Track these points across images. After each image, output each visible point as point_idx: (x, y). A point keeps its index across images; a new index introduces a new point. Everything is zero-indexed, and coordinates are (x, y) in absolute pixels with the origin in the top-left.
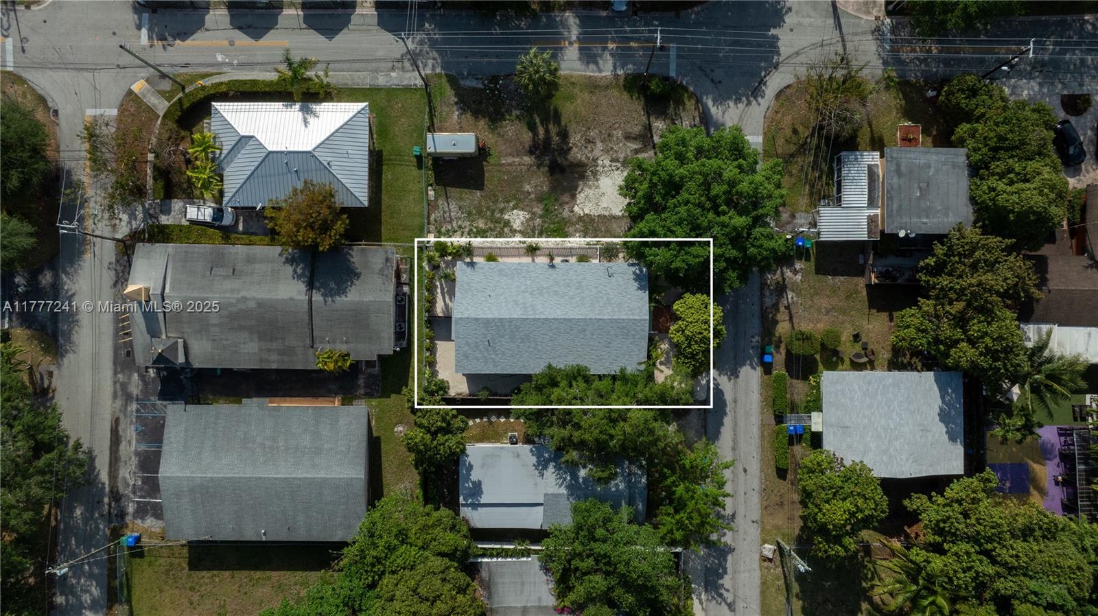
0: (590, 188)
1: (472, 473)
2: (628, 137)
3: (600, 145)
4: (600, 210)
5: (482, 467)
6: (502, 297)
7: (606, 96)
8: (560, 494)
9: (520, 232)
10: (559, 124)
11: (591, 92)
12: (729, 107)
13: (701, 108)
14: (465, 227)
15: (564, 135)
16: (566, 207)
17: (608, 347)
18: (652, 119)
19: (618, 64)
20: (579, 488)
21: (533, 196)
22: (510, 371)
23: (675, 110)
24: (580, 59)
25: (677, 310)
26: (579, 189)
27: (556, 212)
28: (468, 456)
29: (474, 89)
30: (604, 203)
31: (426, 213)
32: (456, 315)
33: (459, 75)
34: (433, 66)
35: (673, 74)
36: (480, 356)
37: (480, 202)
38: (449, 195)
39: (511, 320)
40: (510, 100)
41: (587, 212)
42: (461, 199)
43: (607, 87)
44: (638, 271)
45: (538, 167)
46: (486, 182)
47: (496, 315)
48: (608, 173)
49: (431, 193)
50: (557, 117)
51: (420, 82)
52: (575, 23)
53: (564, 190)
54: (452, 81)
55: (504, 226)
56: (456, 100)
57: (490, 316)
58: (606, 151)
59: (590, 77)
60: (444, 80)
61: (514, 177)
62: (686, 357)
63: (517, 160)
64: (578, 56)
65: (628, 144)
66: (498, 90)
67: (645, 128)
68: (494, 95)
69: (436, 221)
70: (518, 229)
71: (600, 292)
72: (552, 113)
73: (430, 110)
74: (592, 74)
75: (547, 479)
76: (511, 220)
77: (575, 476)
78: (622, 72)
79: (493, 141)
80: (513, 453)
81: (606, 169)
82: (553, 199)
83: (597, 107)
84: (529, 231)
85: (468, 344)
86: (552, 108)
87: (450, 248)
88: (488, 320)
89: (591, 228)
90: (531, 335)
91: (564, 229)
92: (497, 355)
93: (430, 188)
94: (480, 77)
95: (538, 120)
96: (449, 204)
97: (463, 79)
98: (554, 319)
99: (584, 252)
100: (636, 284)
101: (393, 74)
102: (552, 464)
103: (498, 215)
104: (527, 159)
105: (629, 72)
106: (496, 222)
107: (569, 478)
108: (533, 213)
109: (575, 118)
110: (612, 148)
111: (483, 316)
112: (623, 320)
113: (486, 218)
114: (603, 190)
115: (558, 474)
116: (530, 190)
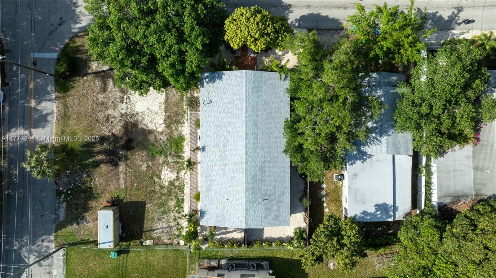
0: (143, 119)
1: (369, 212)
2: (104, 89)
3: (110, 112)
4: (161, 111)
5: (364, 203)
6: (229, 190)
7: (72, 107)
8: (387, 142)
9: (178, 173)
10: (94, 143)
11: (69, 118)
12: (81, 12)
13: (82, 34)
14: (174, 216)
15: (103, 139)
16: (159, 137)
17: (269, 103)
18: (90, 71)
19: (48, 98)
20: (382, 126)
21: (150, 163)
22: (288, 182)
23: (83, 53)
24: (43, 127)
25: (238, 45)
26: (145, 127)
27: (163, 145)
28: (356, 215)
29: (67, 209)
30: (155, 108)
31: (163, 247)
32: (243, 226)
33: (56, 222)
34: (49, 242)
35: (55, 56)
36: (276, 207)
37: (155, 204)
38: (149, 229)
39: (247, 182)
40: (75, 181)
41: (162, 121)
42: (152, 219)
43: (65, 106)
44: (207, 80)
45: (128, 159)
46: (140, 200)
47: (243, 194)
48: (132, 105)
49: (148, 242)
50: (88, 145)
51: (61, 252)
52: (15, 132)
53: (146, 139)
54: (60, 226)
55: (174, 185)
56: (75, 224)
57: (244, 199)
58: (115, 107)
59: (57, 119)
60: (60, 233)
61: (136, 178)
62: (277, 38)
63: (122, 176)
64: (41, 129)
65: (109, 89)
66: (68, 190)
67: (97, 76)
68: (71, 194)
69: (170, 239)
70: (176, 175)
71: (224, 110)
72: (86, 149)
73: (84, 243)
74: (55, 118)
75: (374, 152)
76: (169, 180)
77: (373, 130)
78: (53, 95)
79: (107, 195)
80: (353, 179)
81: (129, 107)
82: (152, 148)
83: (80, 114)
84: (177, 166)
85: (266, 217)
86: (81, 149)
87: (191, 228)
88: (247, 201)
89: (175, 118)
90: (260, 165)
91: (176, 139)
92: (275, 193)
93: (144, 244)
94: (57, 205)
95: (91, 160)
96: (157, 229)
97: (59, 218)
98: (246, 147)
99: (193, 123)
100: (218, 81)
101: (55, 273)
102: (363, 148)
103: (165, 191)
104: (122, 168)
105: (53, 89)
106: (170, 192)
107: (373, 135)
108: (164, 163)
109: (89, 131)
110: (113, 102)
111: (244, 205)
112: (246, 91)
113: (167, 199)
114: (145, 109)
115: (370, 143)
116: (145, 165)
